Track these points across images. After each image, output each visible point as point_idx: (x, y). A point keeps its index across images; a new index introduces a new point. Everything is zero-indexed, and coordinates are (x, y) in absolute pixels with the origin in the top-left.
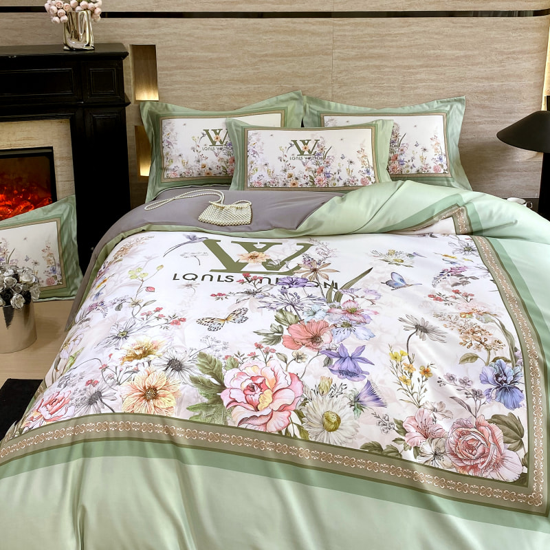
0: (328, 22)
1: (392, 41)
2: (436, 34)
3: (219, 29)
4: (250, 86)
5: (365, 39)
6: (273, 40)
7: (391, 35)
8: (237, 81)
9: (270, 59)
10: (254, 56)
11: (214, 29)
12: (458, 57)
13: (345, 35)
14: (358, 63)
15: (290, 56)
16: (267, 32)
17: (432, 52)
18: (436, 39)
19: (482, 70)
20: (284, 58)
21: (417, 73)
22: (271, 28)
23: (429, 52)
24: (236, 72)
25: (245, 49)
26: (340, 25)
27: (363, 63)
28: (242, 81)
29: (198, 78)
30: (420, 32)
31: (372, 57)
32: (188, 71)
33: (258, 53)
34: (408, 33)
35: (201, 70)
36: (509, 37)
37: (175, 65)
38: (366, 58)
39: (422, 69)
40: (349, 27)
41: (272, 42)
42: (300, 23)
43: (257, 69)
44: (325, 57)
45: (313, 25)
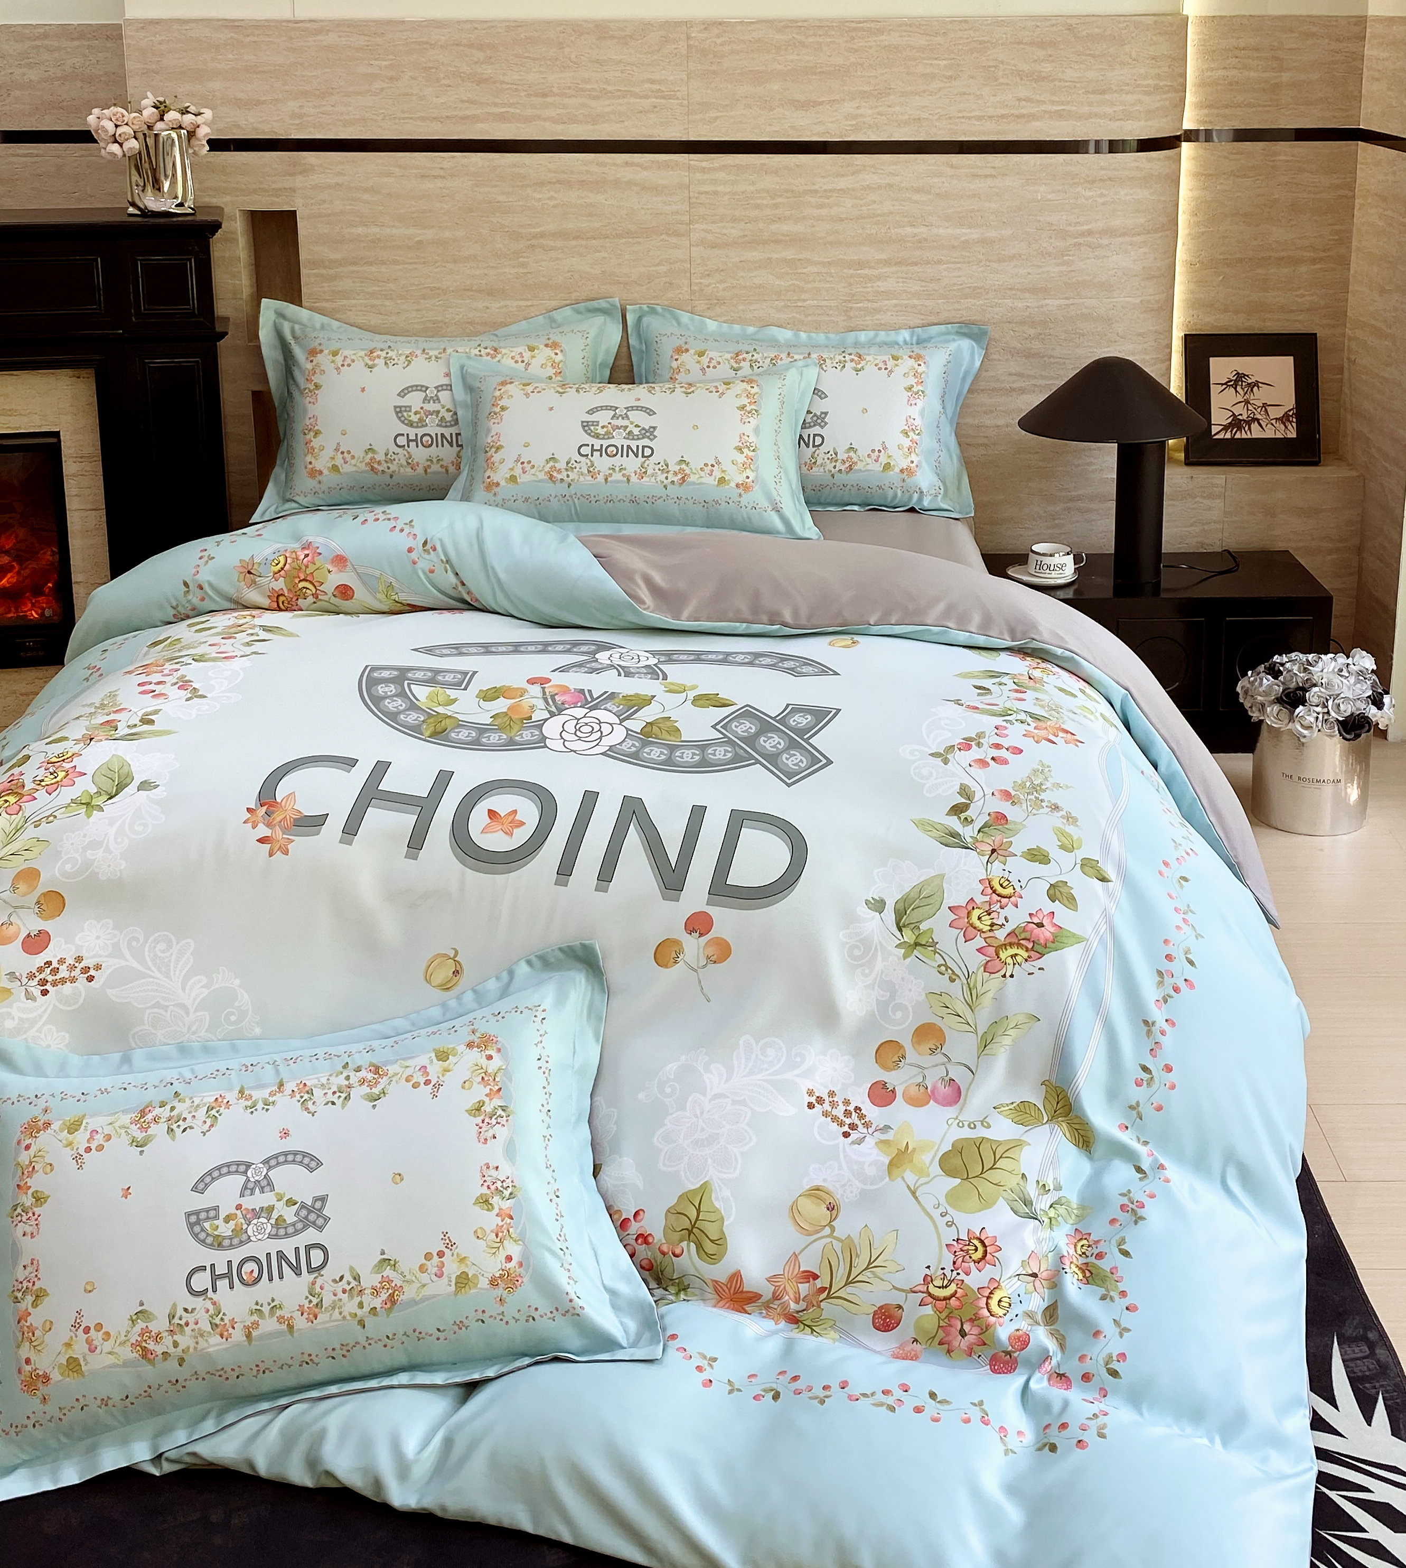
0: (677, 164)
1: (822, 206)
2: (917, 191)
3: (435, 177)
4: (503, 303)
5: (759, 201)
6: (559, 201)
7: (816, 191)
8: (478, 291)
9: (550, 243)
10: (516, 236)
11: (423, 176)
12: (966, 241)
13: (716, 193)
14: (747, 255)
15: (593, 238)
16: (542, 184)
17: (909, 230)
18: (916, 202)
19: (1022, 271)
20: (584, 243)
21: (878, 278)
22: (551, 175)
23: (900, 231)
24: (477, 272)
25: (495, 220)
26: (703, 170)
27: (756, 255)
28: (491, 292)
29: (392, 286)
30: (880, 187)
31: (777, 242)
32: (367, 268)
33: (524, 231)
34: (853, 189)
35: (397, 267)
36: (1077, 198)
37: (338, 256)
38: (765, 242)
39: (890, 269)
40: (721, 175)
41: (554, 206)
42: (615, 164)
43: (523, 265)
44: (674, 240)
45: (646, 168)
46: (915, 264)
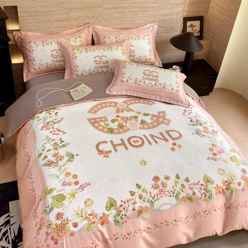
4: (65, 23)
8: (58, 21)
9: (74, 10)
10: (66, 9)
12: (154, 7)
14: (114, 11)
15: (83, 9)
17: (144, 5)
19: (164, 12)
20: (81, 10)
21: (138, 14)
24: (58, 17)
25: (62, 6)
28: (61, 21)
29: (39, 20)
31: (120, 8)
32: (33, 17)
33: (68, 8)
35: (40, 17)
37: (27, 15)
38: (117, 8)
39: (140, 12)
41: (75, 2)
43: (68, 15)
44: (99, 8)
46: (145, 11)
